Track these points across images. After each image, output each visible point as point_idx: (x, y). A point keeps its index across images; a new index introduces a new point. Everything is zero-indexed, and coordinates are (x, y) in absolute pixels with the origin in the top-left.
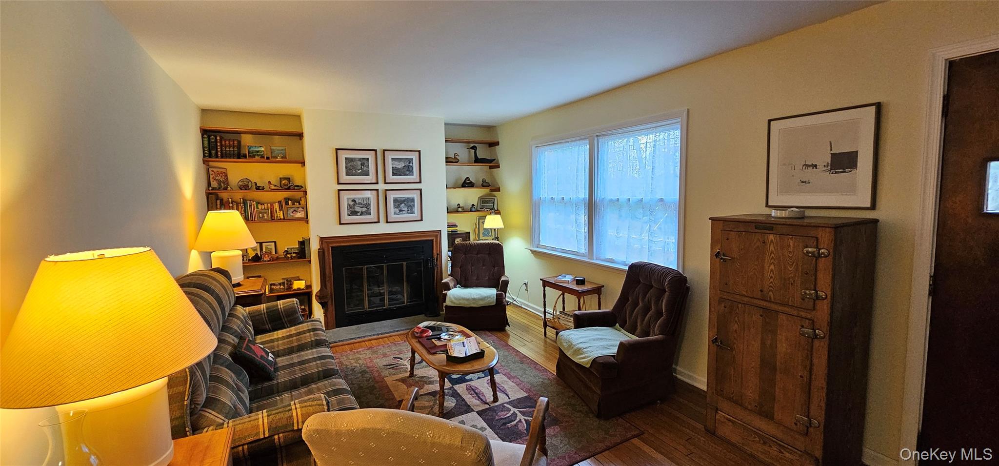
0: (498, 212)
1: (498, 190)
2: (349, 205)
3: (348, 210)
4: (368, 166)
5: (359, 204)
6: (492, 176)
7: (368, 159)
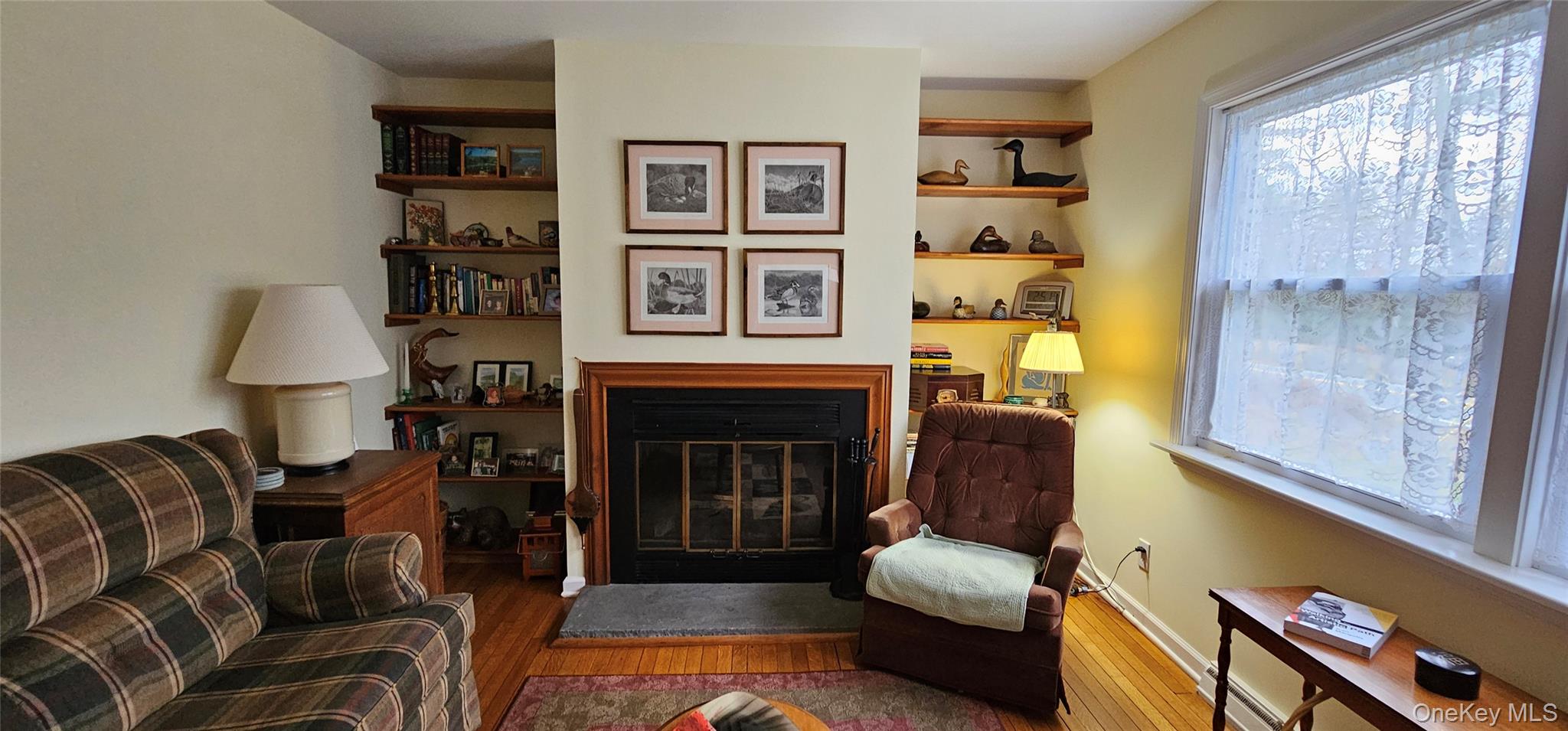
0: (1069, 324)
1: (1079, 262)
2: (651, 285)
3: (649, 298)
4: (705, 185)
5: (676, 286)
6: (1064, 227)
7: (704, 168)
